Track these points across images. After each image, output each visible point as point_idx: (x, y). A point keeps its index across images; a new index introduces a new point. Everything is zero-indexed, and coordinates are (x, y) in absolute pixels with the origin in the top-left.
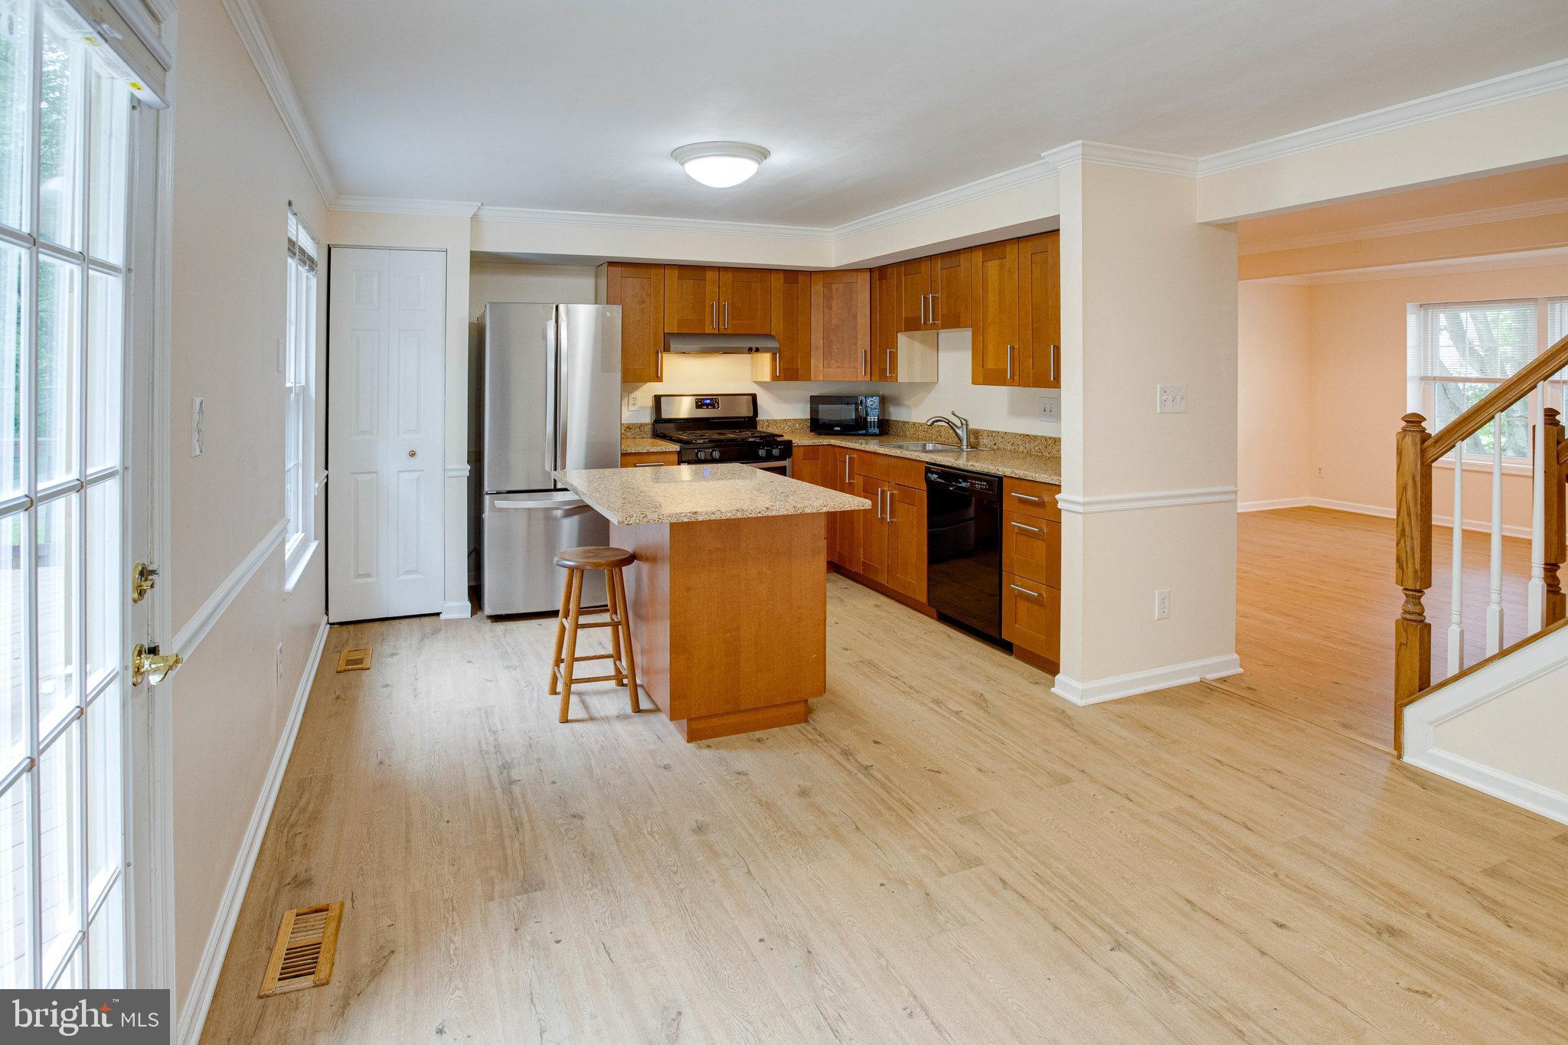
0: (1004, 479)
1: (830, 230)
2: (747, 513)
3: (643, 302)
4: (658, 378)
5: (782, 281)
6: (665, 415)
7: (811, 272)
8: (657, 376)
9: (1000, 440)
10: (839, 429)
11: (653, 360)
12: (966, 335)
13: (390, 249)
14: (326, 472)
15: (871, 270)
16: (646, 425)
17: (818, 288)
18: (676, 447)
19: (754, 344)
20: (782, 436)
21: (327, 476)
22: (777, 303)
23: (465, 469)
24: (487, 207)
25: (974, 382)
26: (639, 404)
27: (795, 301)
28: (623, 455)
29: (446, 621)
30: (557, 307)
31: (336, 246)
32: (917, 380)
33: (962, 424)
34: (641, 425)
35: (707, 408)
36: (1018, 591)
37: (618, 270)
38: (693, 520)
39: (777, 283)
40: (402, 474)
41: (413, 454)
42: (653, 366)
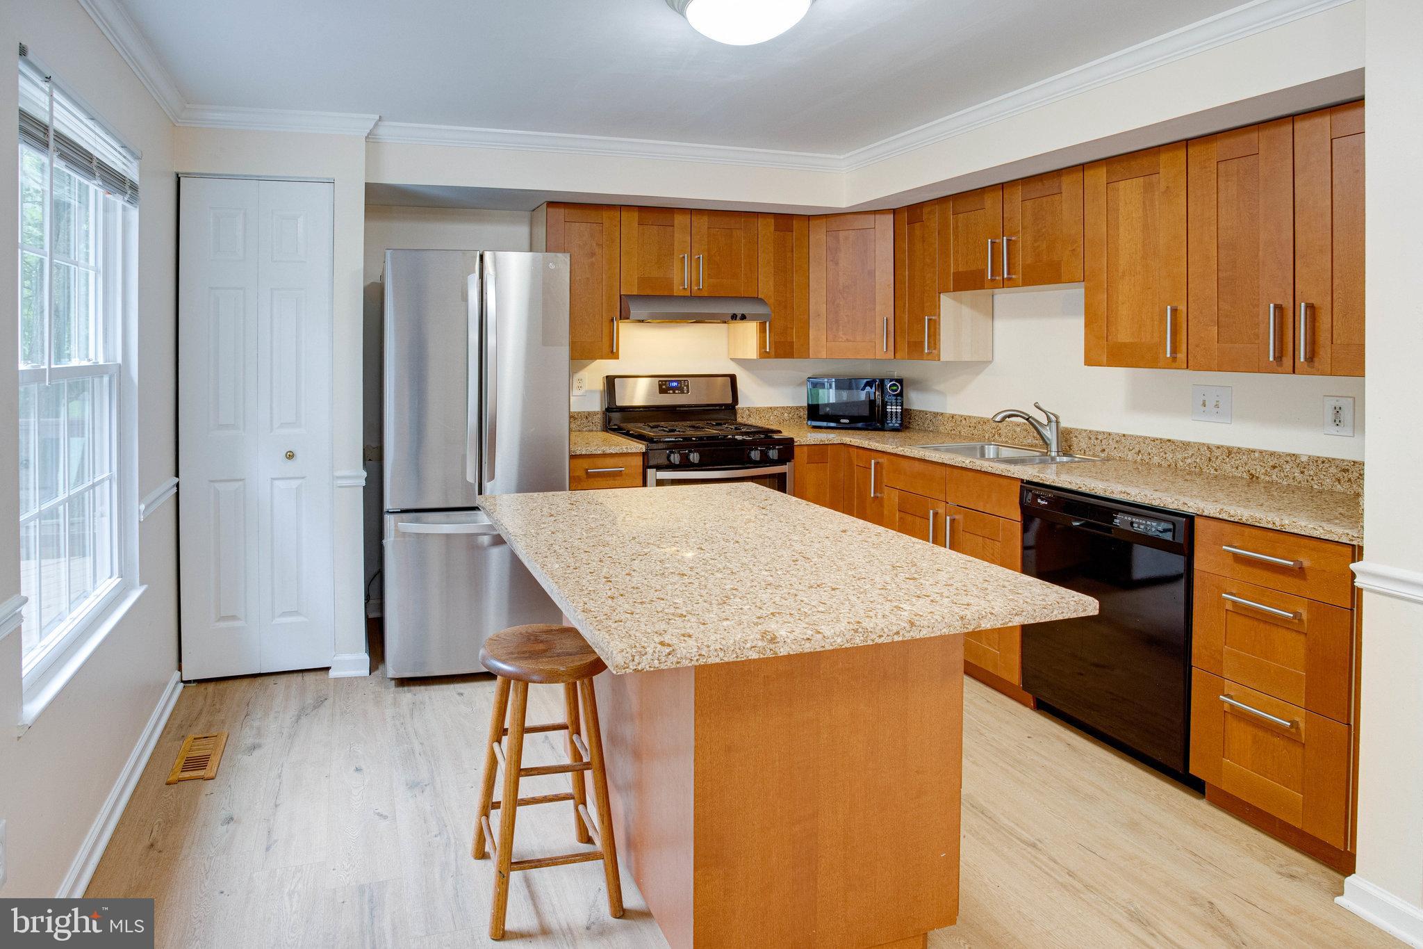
0: (1198, 521)
1: (842, 157)
2: (874, 636)
3: (593, 254)
4: (613, 354)
5: (772, 228)
6: (620, 402)
7: (809, 216)
8: (612, 352)
9: (1113, 444)
10: (847, 421)
11: (606, 331)
12: (1075, 293)
13: (259, 179)
14: (176, 480)
15: (895, 212)
16: (595, 413)
17: (818, 237)
18: (640, 447)
19: (739, 310)
20: (780, 432)
21: (178, 485)
22: (766, 256)
23: (359, 476)
24: (386, 123)
25: (1089, 361)
26: (586, 387)
27: (789, 254)
28: (573, 457)
29: (337, 680)
30: (482, 257)
31: (188, 175)
32: (967, 357)
33: (1049, 421)
34: (589, 413)
35: (674, 393)
36: (1232, 705)
37: (561, 213)
38: (769, 654)
39: (766, 230)
40: (277, 483)
41: (290, 456)
42: (606, 340)
